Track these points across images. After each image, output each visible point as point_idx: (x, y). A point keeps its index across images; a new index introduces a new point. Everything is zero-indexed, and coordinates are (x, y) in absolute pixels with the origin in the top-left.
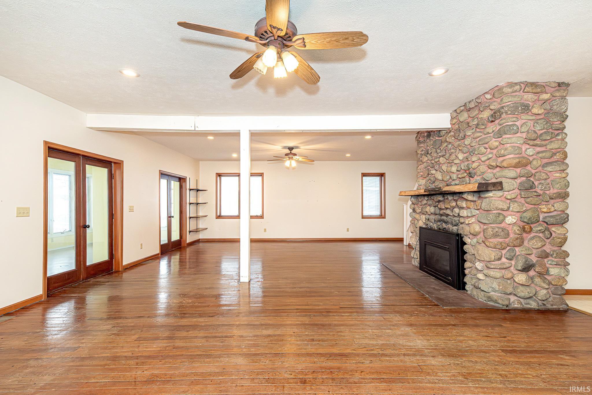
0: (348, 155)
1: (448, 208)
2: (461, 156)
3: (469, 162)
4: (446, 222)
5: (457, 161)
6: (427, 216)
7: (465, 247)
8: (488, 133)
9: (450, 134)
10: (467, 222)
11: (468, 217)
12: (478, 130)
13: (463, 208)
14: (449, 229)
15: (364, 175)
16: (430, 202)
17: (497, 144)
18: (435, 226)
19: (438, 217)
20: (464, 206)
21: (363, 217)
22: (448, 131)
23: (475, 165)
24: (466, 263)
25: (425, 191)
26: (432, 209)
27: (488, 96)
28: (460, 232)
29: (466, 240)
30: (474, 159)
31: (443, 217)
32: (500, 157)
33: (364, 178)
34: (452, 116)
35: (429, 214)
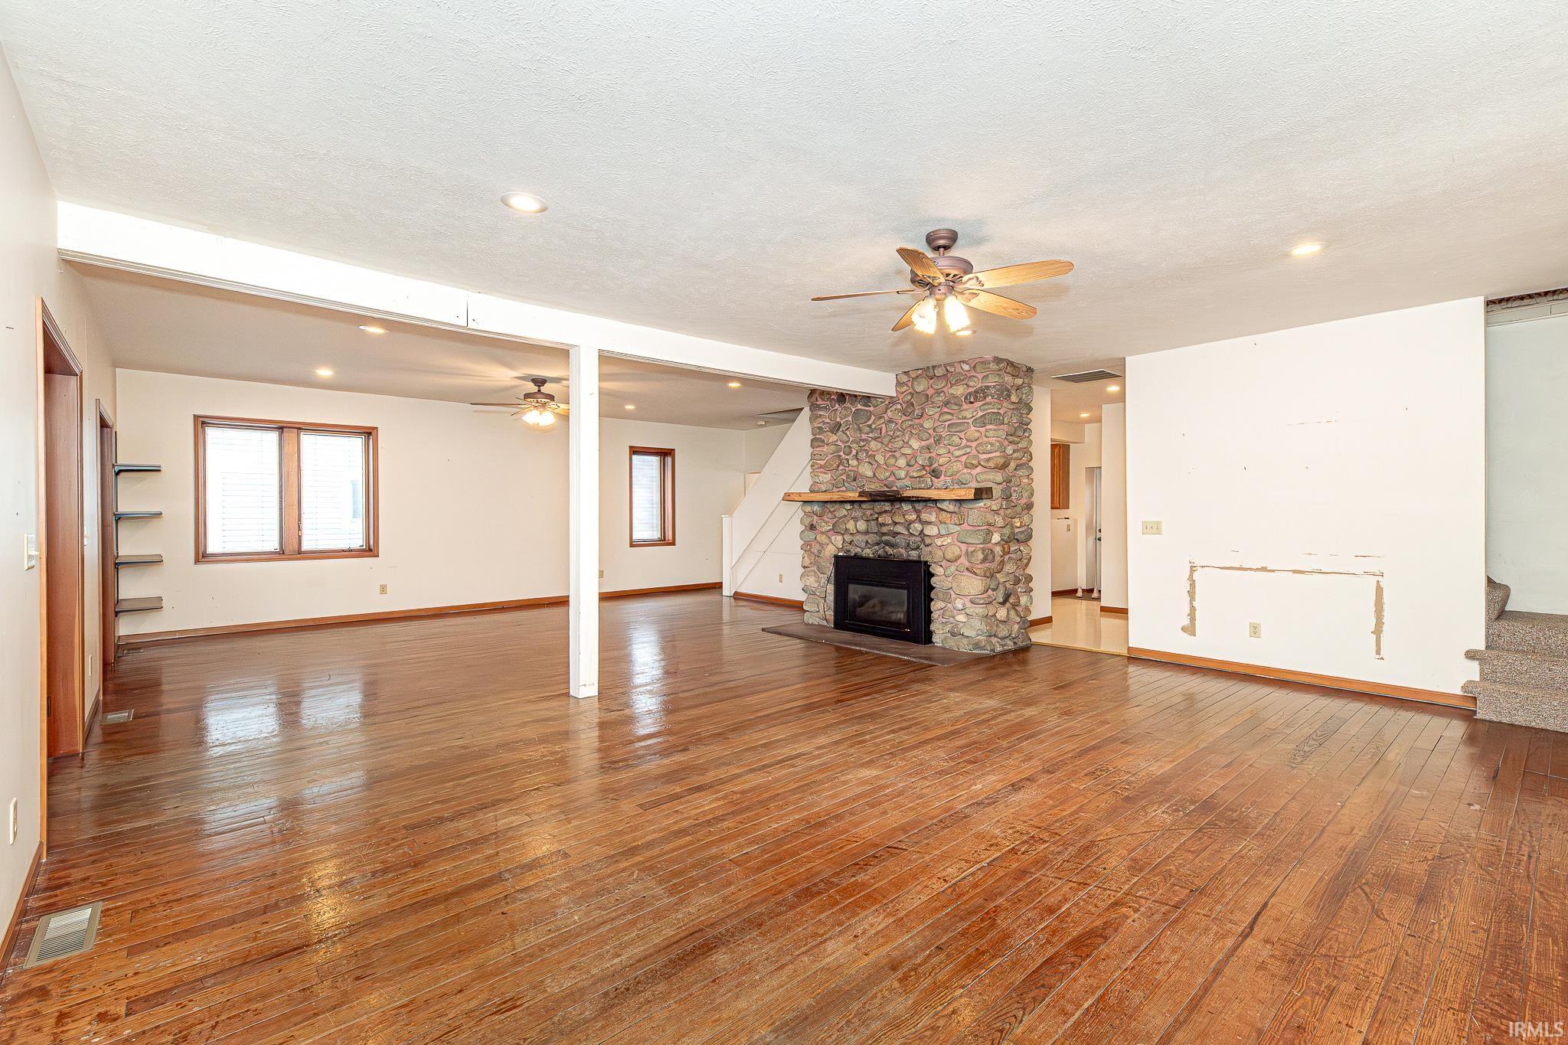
0: (630, 407)
1: (899, 523)
2: (915, 444)
3: (931, 455)
4: (892, 546)
5: (908, 451)
6: (848, 538)
7: (933, 580)
8: (965, 418)
9: (895, 407)
10: (939, 544)
11: (940, 536)
12: (946, 410)
13: (930, 523)
14: (902, 555)
15: (635, 451)
16: (858, 514)
17: (977, 435)
18: (868, 553)
19: (872, 538)
20: (933, 518)
21: (633, 544)
22: (892, 401)
23: (941, 461)
24: (932, 603)
25: (860, 496)
26: (862, 525)
27: (966, 367)
28: (928, 559)
29: (935, 569)
30: (942, 451)
31: (885, 538)
32: (984, 453)
33: (635, 457)
34: (899, 379)
35: (851, 534)
